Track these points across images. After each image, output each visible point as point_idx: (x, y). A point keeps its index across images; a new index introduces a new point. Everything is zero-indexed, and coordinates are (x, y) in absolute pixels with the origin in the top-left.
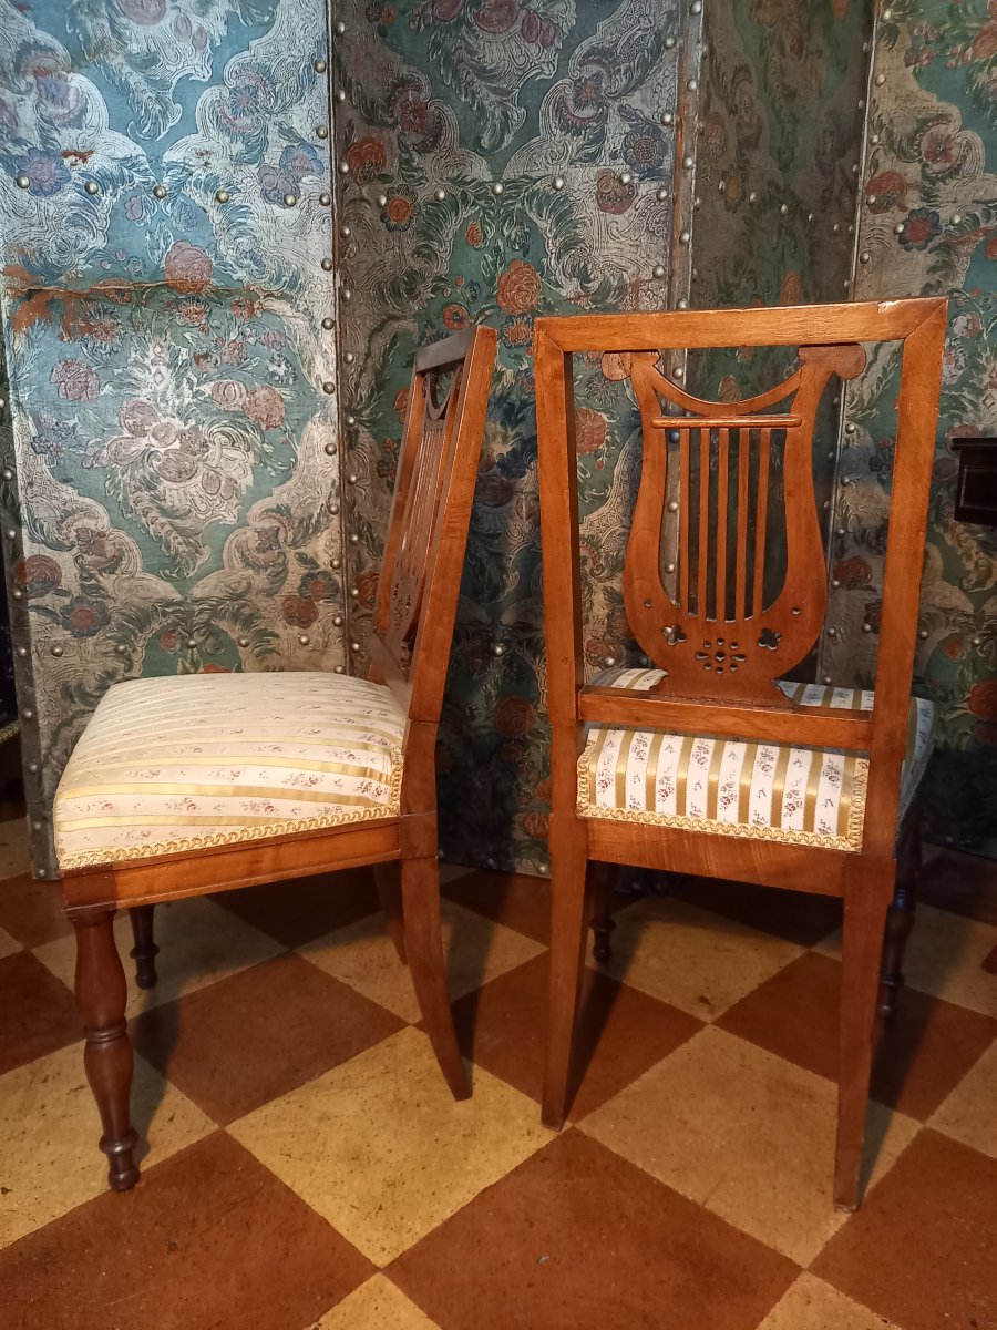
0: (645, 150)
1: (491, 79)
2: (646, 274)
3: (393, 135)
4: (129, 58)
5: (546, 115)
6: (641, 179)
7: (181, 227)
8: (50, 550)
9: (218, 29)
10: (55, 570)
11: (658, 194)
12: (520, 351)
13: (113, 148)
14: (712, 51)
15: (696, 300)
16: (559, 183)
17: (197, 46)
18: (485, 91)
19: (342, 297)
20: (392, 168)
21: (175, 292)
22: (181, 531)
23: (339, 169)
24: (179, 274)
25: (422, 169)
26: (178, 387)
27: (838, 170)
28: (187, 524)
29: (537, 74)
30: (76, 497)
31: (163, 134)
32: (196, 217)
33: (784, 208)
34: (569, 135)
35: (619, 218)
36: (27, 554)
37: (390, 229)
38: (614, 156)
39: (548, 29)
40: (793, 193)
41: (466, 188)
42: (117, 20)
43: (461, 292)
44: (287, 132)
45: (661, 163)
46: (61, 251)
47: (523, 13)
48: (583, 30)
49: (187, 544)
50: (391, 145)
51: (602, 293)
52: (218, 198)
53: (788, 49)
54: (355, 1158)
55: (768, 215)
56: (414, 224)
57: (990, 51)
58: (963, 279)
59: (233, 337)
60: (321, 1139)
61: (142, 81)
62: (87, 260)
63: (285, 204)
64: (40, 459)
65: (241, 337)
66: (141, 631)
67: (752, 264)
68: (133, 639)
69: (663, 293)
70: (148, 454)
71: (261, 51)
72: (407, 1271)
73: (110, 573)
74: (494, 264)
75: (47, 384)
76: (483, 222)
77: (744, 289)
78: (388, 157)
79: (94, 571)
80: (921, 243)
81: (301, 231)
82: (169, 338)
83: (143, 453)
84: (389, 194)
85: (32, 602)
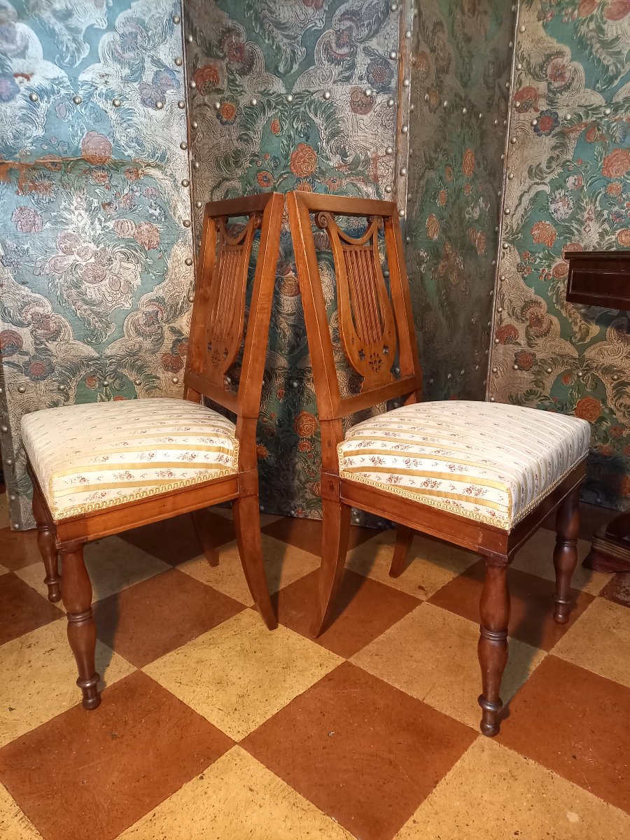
0: (380, 74)
1: (283, 29)
2: (381, 152)
3: (224, 64)
4: (55, 13)
5: (319, 52)
6: (378, 93)
7: (91, 122)
8: (15, 327)
10: (19, 339)
11: (388, 102)
13: (45, 72)
14: (420, 13)
15: (412, 169)
16: (328, 95)
17: (99, 6)
18: (280, 37)
19: (194, 167)
20: (224, 84)
21: (89, 164)
22: (97, 314)
23: (190, 85)
24: (91, 152)
25: (242, 86)
26: (92, 224)
27: (497, 86)
28: (101, 309)
29: (313, 27)
30: (31, 294)
31: (78, 63)
32: (100, 116)
33: (464, 110)
34: (333, 65)
35: (364, 117)
37: (223, 123)
38: (361, 78)
40: (470, 101)
41: (270, 98)
43: (268, 164)
44: (156, 62)
45: (390, 83)
46: (15, 138)
49: (101, 322)
50: (222, 70)
51: (356, 162)
52: (114, 104)
53: (466, 10)
54: (219, 683)
55: (455, 114)
56: (238, 120)
57: (588, 12)
58: (572, 154)
59: (126, 192)
60: (198, 673)
61: (64, 28)
62: (32, 143)
63: (156, 107)
64: (7, 270)
65: (131, 192)
66: (74, 376)
67: (445, 146)
68: (69, 381)
69: (392, 164)
70: (75, 266)
71: (139, 9)
72: (253, 743)
73: (54, 341)
74: (288, 146)
75: (9, 222)
76: (280, 119)
77: (441, 161)
78: (221, 78)
79: (44, 340)
80: (547, 131)
81: (167, 125)
82: (86, 193)
83: (72, 265)
84: (222, 101)
85: (4, 359)
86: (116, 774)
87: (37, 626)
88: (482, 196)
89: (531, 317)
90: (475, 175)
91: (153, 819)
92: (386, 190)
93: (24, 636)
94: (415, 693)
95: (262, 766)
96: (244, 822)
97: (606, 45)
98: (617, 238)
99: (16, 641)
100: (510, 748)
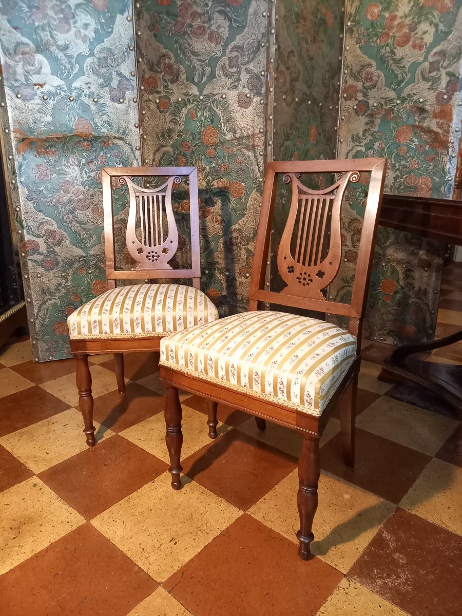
0: (255, 83)
1: (197, 55)
2: (257, 131)
3: (161, 76)
4: (58, 47)
5: (218, 70)
6: (254, 96)
7: (80, 112)
8: (34, 237)
9: (92, 35)
10: (37, 245)
11: (260, 101)
12: (212, 160)
13: (53, 82)
14: (279, 47)
15: (275, 141)
16: (224, 96)
17: (84, 42)
18: (195, 60)
19: (143, 138)
20: (161, 88)
21: (79, 138)
22: (84, 229)
23: (140, 88)
24: (80, 131)
25: (172, 90)
26: (81, 174)
27: (331, 85)
28: (86, 226)
29: (215, 55)
30: (44, 217)
31: (72, 76)
32: (85, 108)
33: (309, 102)
34: (227, 79)
35: (246, 110)
36: (26, 239)
37: (161, 112)
38: (244, 87)
39: (218, 38)
40: (313, 96)
41: (189, 97)
42: (53, 32)
43: (188, 137)
44: (120, 74)
45: (261, 90)
46: (34, 122)
47: (209, 31)
48: (231, 38)
49: (87, 234)
50: (160, 80)
51: (241, 138)
52: (94, 101)
53: (309, 41)
55: (303, 105)
56: (170, 110)
57: (385, 41)
58: (377, 128)
59: (101, 154)
61: (63, 56)
62: (44, 126)
63: (119, 102)
64: (30, 203)
65: (105, 154)
66: (71, 268)
67: (297, 125)
68: (68, 271)
69: (263, 138)
70: (71, 200)
71: (109, 43)
73: (58, 246)
74: (201, 126)
75: (31, 174)
76: (196, 110)
77: (295, 134)
78: (159, 84)
79: (52, 245)
80: (362, 113)
81: (127, 113)
82: (77, 155)
83: (69, 200)
84: (160, 98)
85: (29, 258)
86: (108, 481)
87: (57, 413)
88: (323, 154)
89: (354, 229)
90: (318, 141)
91: (128, 500)
92: (260, 154)
93: (49, 418)
94: (271, 443)
97: (397, 61)
98: (404, 181)
99: (45, 420)
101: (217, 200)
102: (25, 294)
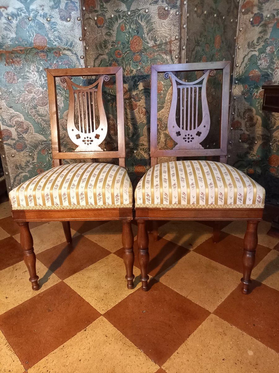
2: (173, 39)
6: (171, 9)
7: (37, 30)
8: (7, 127)
10: (10, 133)
11: (176, 13)
12: (138, 64)
13: (14, 5)
15: (188, 46)
16: (147, 11)
19: (86, 49)
20: (98, 8)
21: (37, 50)
22: (44, 121)
23: (82, 9)
24: (38, 44)
25: (106, 8)
26: (40, 78)
27: (233, 2)
28: (46, 118)
30: (14, 112)
32: (41, 26)
33: (215, 15)
35: (164, 21)
36: (2, 129)
37: (98, 27)
38: (163, 2)
40: (218, 10)
41: (120, 13)
43: (120, 46)
45: (177, 3)
46: (3, 38)
49: (46, 124)
50: (97, 1)
51: (161, 45)
52: (47, 20)
54: (97, 287)
55: (210, 18)
56: (105, 25)
58: (269, 35)
59: (55, 63)
60: (88, 283)
62: (10, 41)
63: (67, 21)
64: (3, 101)
65: (57, 62)
66: (36, 149)
67: (205, 33)
68: (34, 151)
69: (178, 44)
70: (33, 99)
72: (109, 315)
73: (26, 133)
74: (129, 37)
75: (3, 79)
76: (125, 24)
77: (203, 41)
78: (96, 5)
79: (21, 133)
80: (257, 24)
81: (72, 29)
82: (36, 64)
83: (32, 98)
84: (97, 16)
85: (4, 142)
86: (49, 327)
88: (225, 58)
89: (248, 117)
90: (221, 48)
91: (63, 348)
92: (175, 58)
93: (14, 265)
94: (183, 294)
95: (112, 325)
96: (102, 351)
99: (11, 267)
100: (225, 320)
101: (142, 96)
102: (4, 169)
